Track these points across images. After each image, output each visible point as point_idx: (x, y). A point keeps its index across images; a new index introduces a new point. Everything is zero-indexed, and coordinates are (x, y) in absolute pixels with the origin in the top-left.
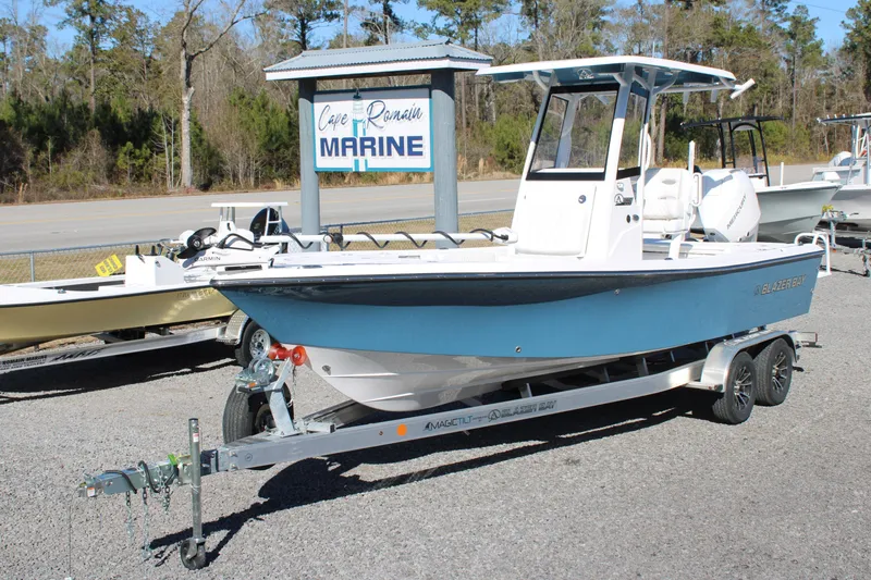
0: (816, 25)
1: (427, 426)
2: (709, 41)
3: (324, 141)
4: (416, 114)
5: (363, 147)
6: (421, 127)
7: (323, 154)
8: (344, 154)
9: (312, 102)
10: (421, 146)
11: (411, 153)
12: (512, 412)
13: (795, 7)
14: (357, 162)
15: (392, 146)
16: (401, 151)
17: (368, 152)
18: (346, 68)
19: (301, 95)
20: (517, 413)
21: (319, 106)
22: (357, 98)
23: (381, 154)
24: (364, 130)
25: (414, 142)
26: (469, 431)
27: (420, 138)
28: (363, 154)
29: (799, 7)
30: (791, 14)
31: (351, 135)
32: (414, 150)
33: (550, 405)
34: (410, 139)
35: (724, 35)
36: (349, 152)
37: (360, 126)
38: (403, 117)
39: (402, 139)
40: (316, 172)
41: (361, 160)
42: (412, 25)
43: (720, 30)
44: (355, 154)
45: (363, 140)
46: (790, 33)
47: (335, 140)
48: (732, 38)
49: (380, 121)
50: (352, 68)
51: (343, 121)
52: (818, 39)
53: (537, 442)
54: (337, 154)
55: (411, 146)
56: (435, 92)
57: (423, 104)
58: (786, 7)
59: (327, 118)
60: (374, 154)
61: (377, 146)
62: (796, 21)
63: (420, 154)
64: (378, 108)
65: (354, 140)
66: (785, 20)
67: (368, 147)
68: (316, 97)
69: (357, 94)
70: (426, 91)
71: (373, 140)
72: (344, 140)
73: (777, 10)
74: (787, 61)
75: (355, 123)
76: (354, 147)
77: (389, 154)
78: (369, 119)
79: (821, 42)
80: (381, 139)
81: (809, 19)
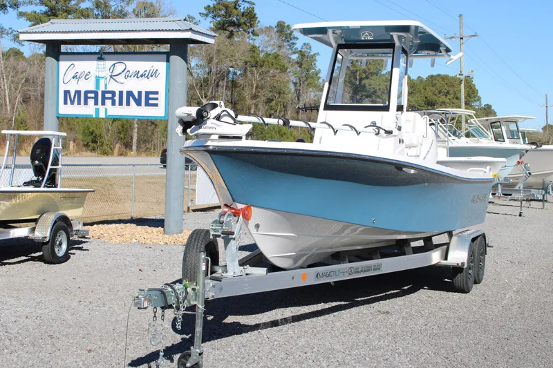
0: (317, 58)
1: (317, 276)
2: (246, 63)
3: (67, 93)
4: (154, 74)
5: (104, 99)
6: (158, 85)
7: (65, 103)
8: (86, 103)
9: (58, 60)
10: (157, 99)
11: (147, 104)
12: (360, 270)
13: (302, 44)
14: (97, 111)
15: (131, 98)
16: (138, 103)
17: (109, 102)
18: (97, 34)
19: (48, 54)
20: (362, 271)
21: (64, 65)
22: (100, 59)
23: (121, 104)
24: (106, 85)
25: (151, 96)
26: (334, 282)
27: (157, 93)
28: (103, 104)
29: (304, 44)
30: (299, 49)
31: (93, 88)
32: (151, 102)
33: (378, 268)
34: (148, 93)
35: (258, 59)
36: (91, 102)
37: (102, 82)
38: (142, 76)
39: (140, 93)
40: (57, 117)
41: (102, 109)
42: (10, 31)
43: (255, 55)
44: (96, 103)
45: (104, 93)
46: (298, 63)
47: (78, 92)
48: (264, 62)
49: (121, 78)
50: (103, 34)
51: (87, 76)
52: (317, 69)
53: (343, 303)
54: (79, 103)
55: (147, 99)
56: (173, 58)
57: (161, 66)
58: (296, 44)
59: (71, 74)
60: (113, 104)
61: (117, 98)
62: (302, 54)
63: (156, 105)
64: (119, 68)
65: (96, 93)
66: (294, 53)
67: (109, 98)
68: (61, 57)
69: (100, 56)
70: (165, 56)
71: (113, 93)
72: (87, 92)
73: (289, 45)
74: (295, 84)
75: (98, 79)
76: (96, 99)
77: (128, 104)
78: (111, 76)
79: (319, 72)
80: (121, 93)
81: (312, 53)
